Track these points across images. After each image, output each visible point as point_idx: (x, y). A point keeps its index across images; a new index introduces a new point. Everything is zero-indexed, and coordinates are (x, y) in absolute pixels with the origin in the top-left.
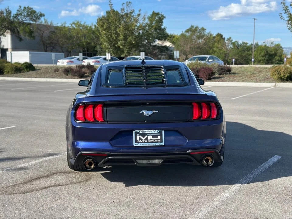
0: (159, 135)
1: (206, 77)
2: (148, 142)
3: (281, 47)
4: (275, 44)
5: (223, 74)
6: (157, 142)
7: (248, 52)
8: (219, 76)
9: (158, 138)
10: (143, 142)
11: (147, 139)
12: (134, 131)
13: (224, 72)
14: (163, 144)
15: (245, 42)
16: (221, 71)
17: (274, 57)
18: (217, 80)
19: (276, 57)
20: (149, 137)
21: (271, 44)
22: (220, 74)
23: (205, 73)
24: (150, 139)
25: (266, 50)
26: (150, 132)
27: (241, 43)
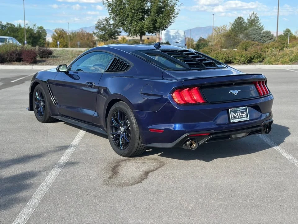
0: (245, 111)
1: (31, 60)
2: (239, 118)
3: (44, 30)
4: (38, 27)
5: (45, 57)
6: (244, 117)
7: (15, 34)
8: (40, 59)
9: (244, 114)
10: (236, 119)
11: (237, 115)
12: (230, 109)
13: (46, 55)
14: (248, 118)
15: (10, 23)
16: (43, 54)
17: (39, 40)
18: (43, 63)
19: (40, 40)
20: (239, 113)
21: (33, 26)
22: (42, 57)
23: (30, 56)
24: (240, 116)
25: (30, 32)
26: (239, 109)
27: (6, 24)
